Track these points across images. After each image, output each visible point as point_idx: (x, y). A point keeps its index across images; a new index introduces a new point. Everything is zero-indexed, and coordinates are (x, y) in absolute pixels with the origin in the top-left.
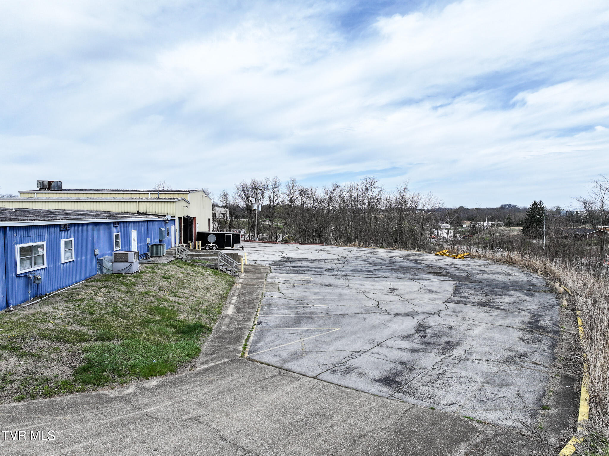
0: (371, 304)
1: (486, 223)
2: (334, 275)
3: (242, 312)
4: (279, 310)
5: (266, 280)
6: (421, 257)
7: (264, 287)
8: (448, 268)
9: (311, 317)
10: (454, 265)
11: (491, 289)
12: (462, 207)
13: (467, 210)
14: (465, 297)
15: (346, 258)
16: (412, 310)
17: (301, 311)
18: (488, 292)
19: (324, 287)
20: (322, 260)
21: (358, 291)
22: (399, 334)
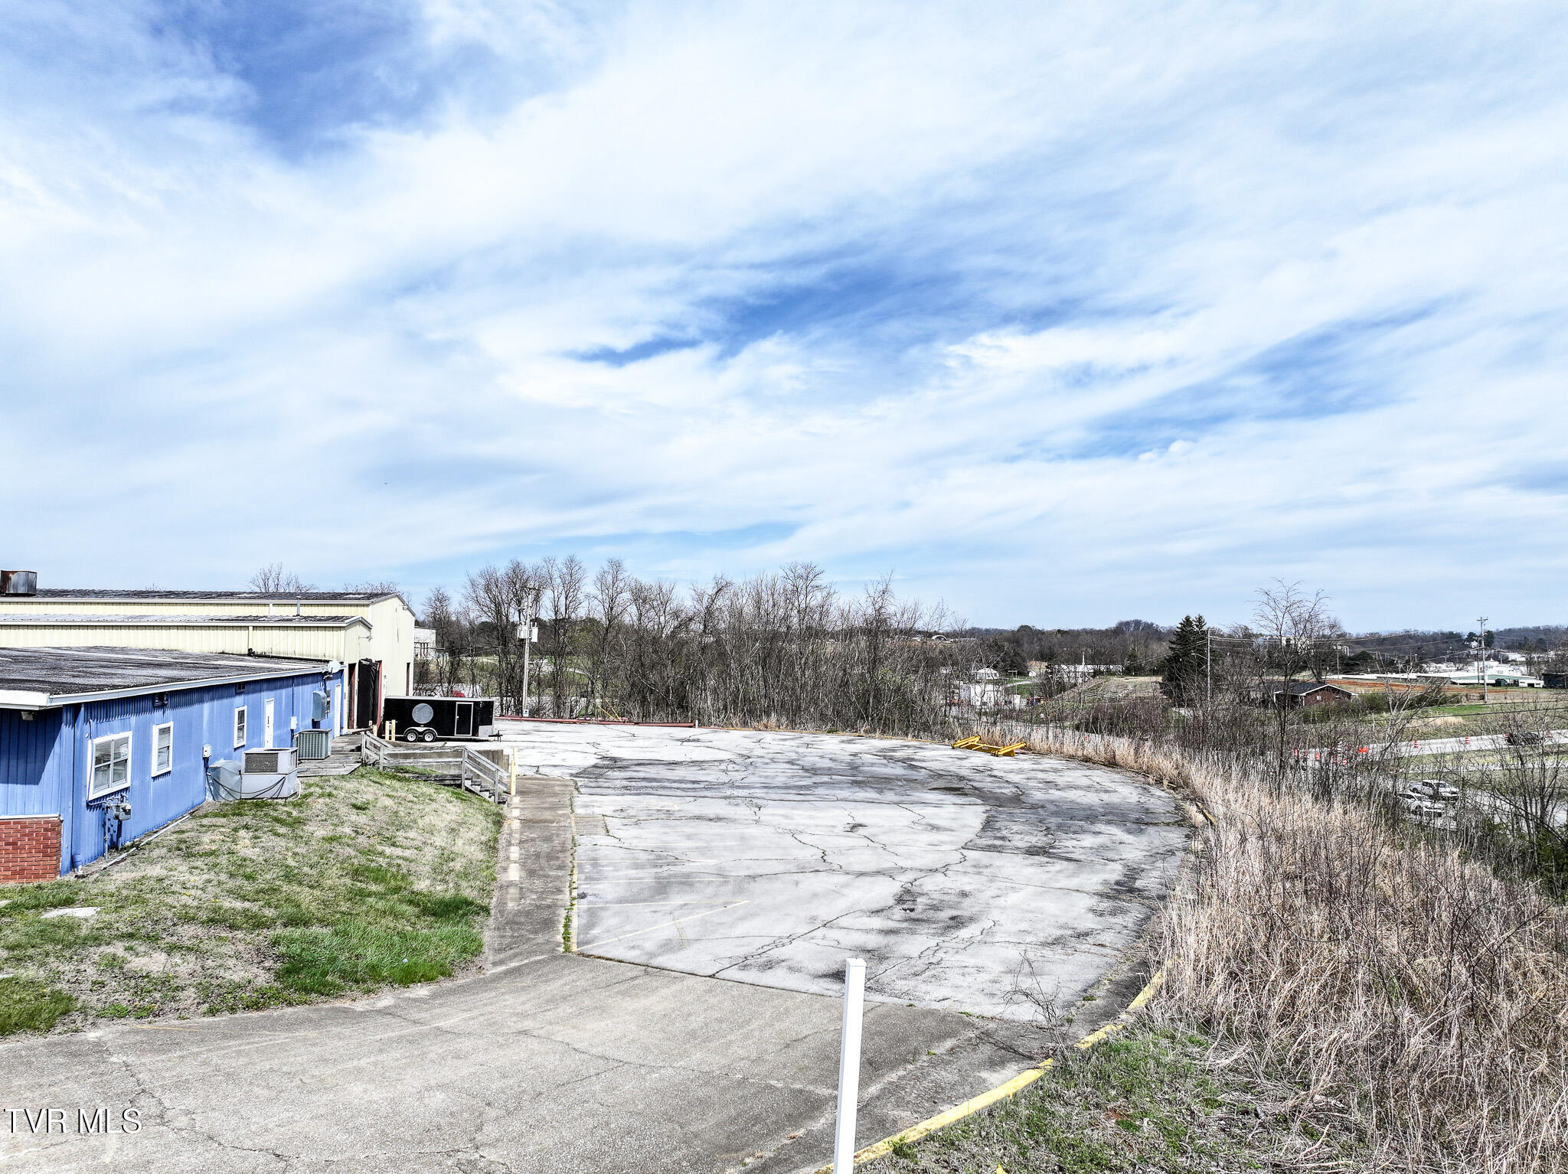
0: (809, 855)
1: (1081, 668)
2: (725, 798)
3: (540, 877)
4: (617, 870)
5: (573, 812)
6: (921, 754)
7: (573, 824)
8: (977, 779)
9: (687, 882)
10: (991, 770)
11: (1060, 820)
12: (1026, 627)
13: (1040, 634)
14: (1003, 838)
15: (749, 757)
16: (894, 865)
17: (665, 871)
18: (1053, 828)
19: (705, 822)
20: (694, 763)
21: (780, 831)
22: (864, 908)
